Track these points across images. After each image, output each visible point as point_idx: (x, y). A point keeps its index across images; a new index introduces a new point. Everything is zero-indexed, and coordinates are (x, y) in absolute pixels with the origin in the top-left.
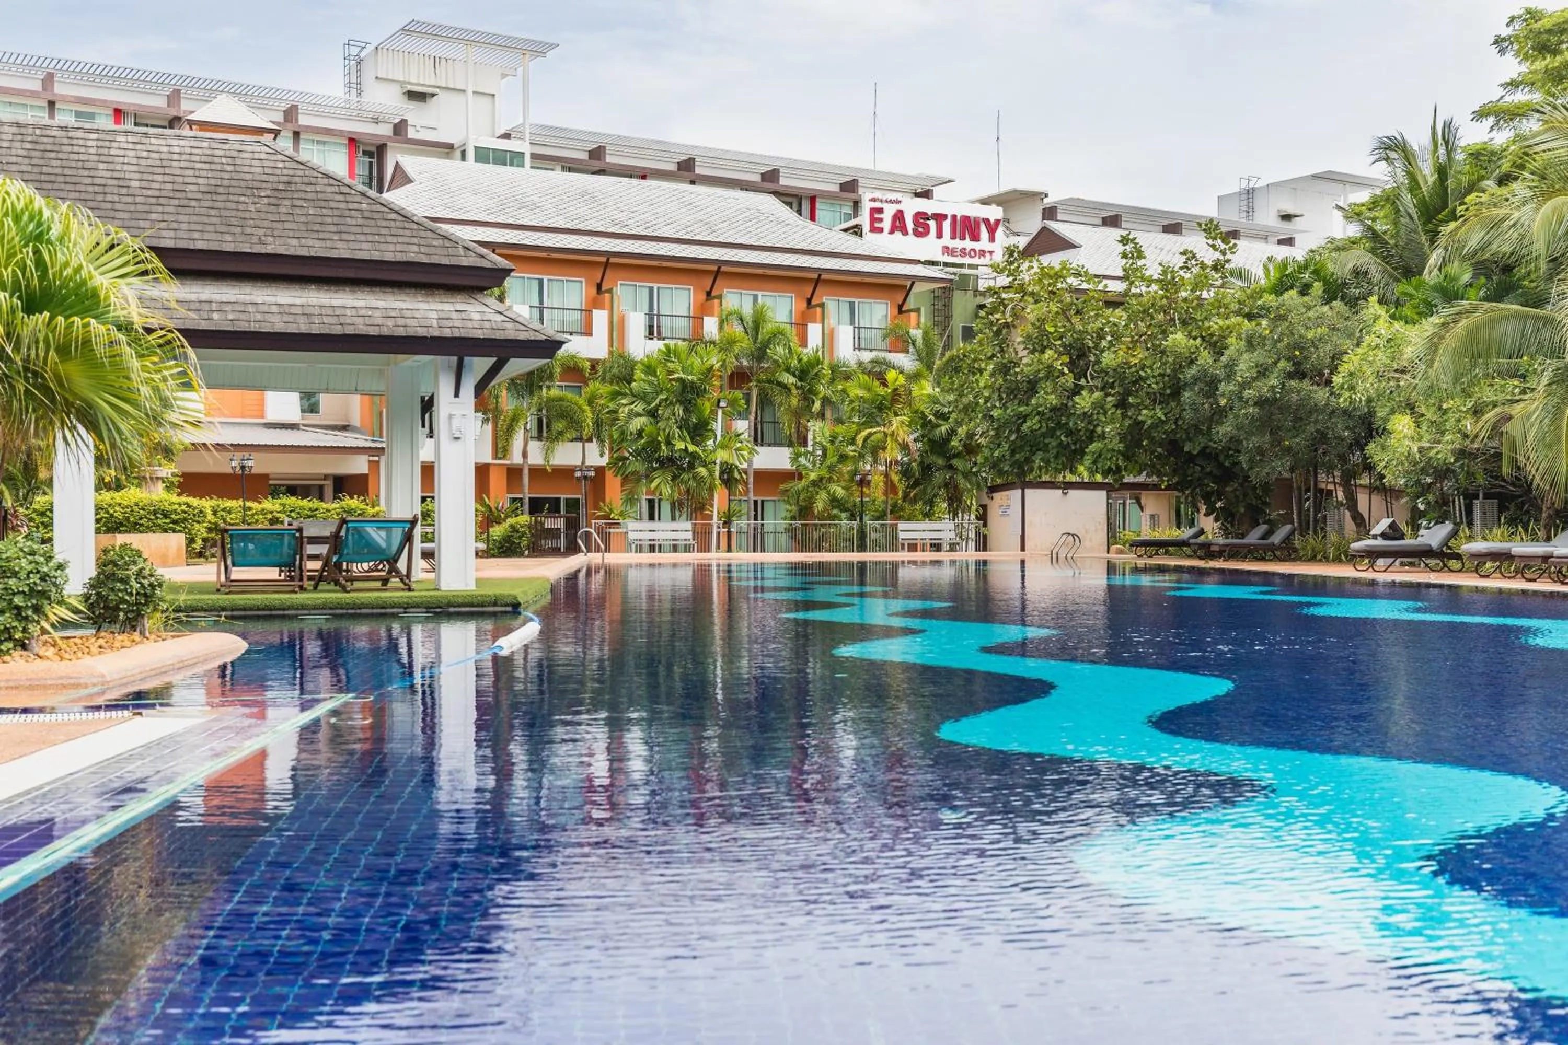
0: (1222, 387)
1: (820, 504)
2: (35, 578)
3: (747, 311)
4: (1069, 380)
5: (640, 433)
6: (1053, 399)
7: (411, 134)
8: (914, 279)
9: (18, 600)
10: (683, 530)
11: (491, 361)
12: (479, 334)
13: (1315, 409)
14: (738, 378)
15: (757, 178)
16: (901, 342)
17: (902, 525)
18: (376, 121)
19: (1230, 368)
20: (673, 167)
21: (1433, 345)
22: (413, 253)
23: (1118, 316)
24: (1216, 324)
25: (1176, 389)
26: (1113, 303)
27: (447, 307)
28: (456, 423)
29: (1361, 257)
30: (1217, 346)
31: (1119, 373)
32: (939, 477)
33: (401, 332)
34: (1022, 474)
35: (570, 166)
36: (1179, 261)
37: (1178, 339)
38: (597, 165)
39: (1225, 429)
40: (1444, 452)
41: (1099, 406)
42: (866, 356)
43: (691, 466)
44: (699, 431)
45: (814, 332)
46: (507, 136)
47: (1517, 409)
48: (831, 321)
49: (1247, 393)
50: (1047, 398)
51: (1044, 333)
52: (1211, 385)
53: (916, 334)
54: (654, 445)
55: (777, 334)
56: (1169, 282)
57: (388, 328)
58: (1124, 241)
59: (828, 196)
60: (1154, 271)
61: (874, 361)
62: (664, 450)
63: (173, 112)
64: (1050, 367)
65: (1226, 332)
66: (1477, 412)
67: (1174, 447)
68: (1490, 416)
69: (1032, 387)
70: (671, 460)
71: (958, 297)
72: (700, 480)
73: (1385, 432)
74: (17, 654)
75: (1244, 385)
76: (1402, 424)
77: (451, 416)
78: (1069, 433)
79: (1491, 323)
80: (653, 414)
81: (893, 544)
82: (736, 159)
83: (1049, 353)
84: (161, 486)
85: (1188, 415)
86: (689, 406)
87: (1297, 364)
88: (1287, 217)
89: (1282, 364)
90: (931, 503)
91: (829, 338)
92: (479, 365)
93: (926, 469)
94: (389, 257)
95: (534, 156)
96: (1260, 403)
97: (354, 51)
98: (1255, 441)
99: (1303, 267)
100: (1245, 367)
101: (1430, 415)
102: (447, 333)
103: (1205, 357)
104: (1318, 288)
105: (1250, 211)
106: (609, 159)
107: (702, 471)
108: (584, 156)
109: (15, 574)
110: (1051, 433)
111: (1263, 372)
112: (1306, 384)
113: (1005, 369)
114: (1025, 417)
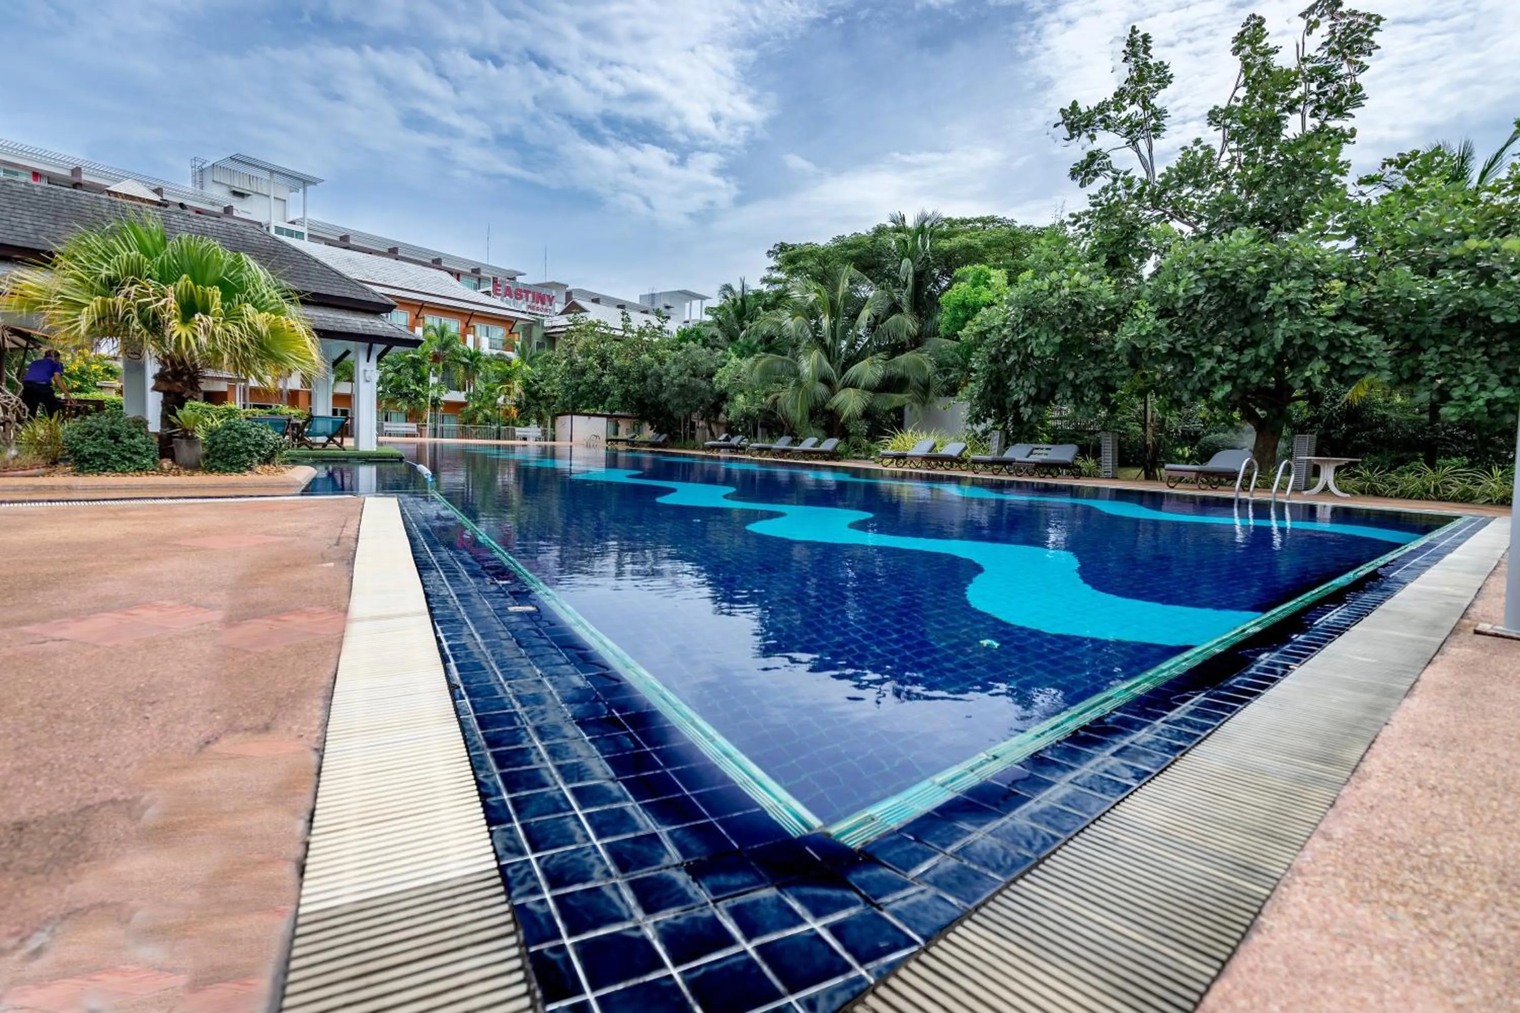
0: (664, 378)
1: (480, 417)
2: (258, 438)
3: (437, 326)
4: (600, 370)
5: (391, 380)
6: (593, 378)
7: (235, 214)
8: (517, 319)
9: (250, 447)
10: (412, 427)
11: (384, 347)
12: (384, 334)
13: (700, 389)
14: (436, 358)
15: (430, 261)
16: (509, 346)
17: (517, 429)
18: (213, 204)
19: (667, 372)
20: (386, 251)
21: (753, 367)
22: (348, 294)
23: (618, 345)
24: (660, 352)
25: (644, 378)
26: (618, 339)
27: (365, 320)
28: (368, 374)
29: (715, 330)
30: (661, 361)
31: (620, 369)
32: (534, 409)
33: (344, 330)
34: (574, 409)
35: (329, 243)
36: (644, 325)
37: (645, 357)
38: (345, 244)
39: (664, 396)
40: (754, 409)
41: (612, 382)
42: (495, 352)
43: (416, 397)
44: (422, 380)
45: (470, 338)
46: (293, 223)
47: (781, 394)
48: (478, 334)
49: (675, 381)
50: (590, 377)
51: (589, 350)
52: (659, 378)
53: (518, 343)
54: (399, 386)
55: (453, 338)
56: (641, 333)
57: (338, 328)
58: (623, 313)
59: (466, 274)
60: (635, 327)
61: (499, 354)
62: (405, 390)
63: (76, 180)
64: (591, 364)
65: (664, 355)
66: (767, 395)
67: (640, 402)
68: (772, 396)
69: (583, 372)
70: (406, 395)
71: (535, 328)
72: (421, 403)
73: (733, 400)
74: (247, 472)
75: (673, 378)
76: (740, 398)
77: (365, 371)
78: (599, 393)
79: (772, 362)
80: (398, 371)
81: (514, 437)
82: (419, 250)
83: (591, 359)
84: (114, 392)
85: (649, 388)
86: (416, 369)
87: (694, 371)
88: (667, 307)
89: (689, 371)
90: (528, 420)
91: (476, 342)
92: (379, 348)
93: (528, 404)
94: (336, 294)
95: (310, 235)
96: (681, 386)
97: (198, 164)
98: (675, 402)
99: (692, 331)
100: (674, 370)
101: (750, 395)
102: (368, 333)
103: (656, 365)
104: (700, 341)
105: (653, 303)
106: (351, 242)
107: (422, 400)
108: (337, 239)
109: (249, 436)
110: (591, 392)
111: (681, 373)
112: (698, 380)
113: (572, 363)
114: (579, 385)
